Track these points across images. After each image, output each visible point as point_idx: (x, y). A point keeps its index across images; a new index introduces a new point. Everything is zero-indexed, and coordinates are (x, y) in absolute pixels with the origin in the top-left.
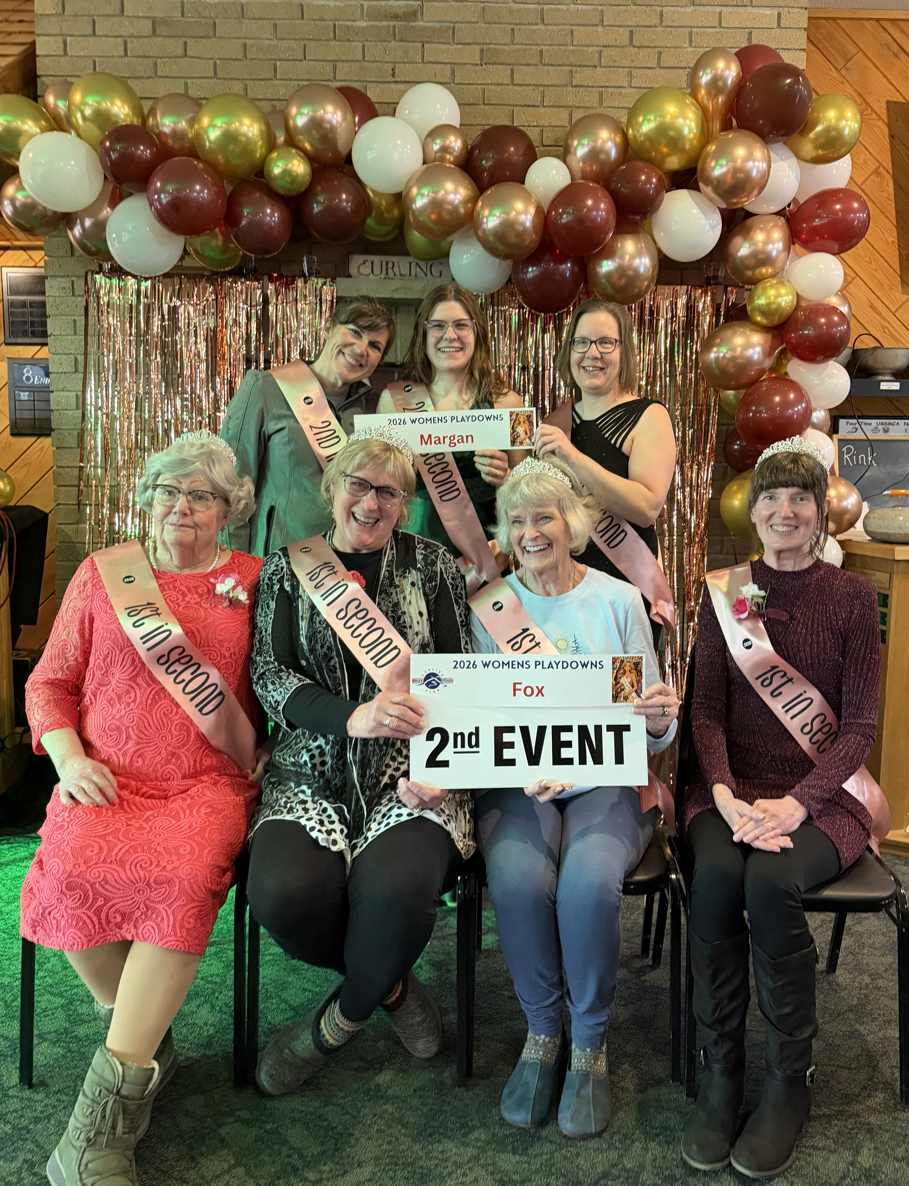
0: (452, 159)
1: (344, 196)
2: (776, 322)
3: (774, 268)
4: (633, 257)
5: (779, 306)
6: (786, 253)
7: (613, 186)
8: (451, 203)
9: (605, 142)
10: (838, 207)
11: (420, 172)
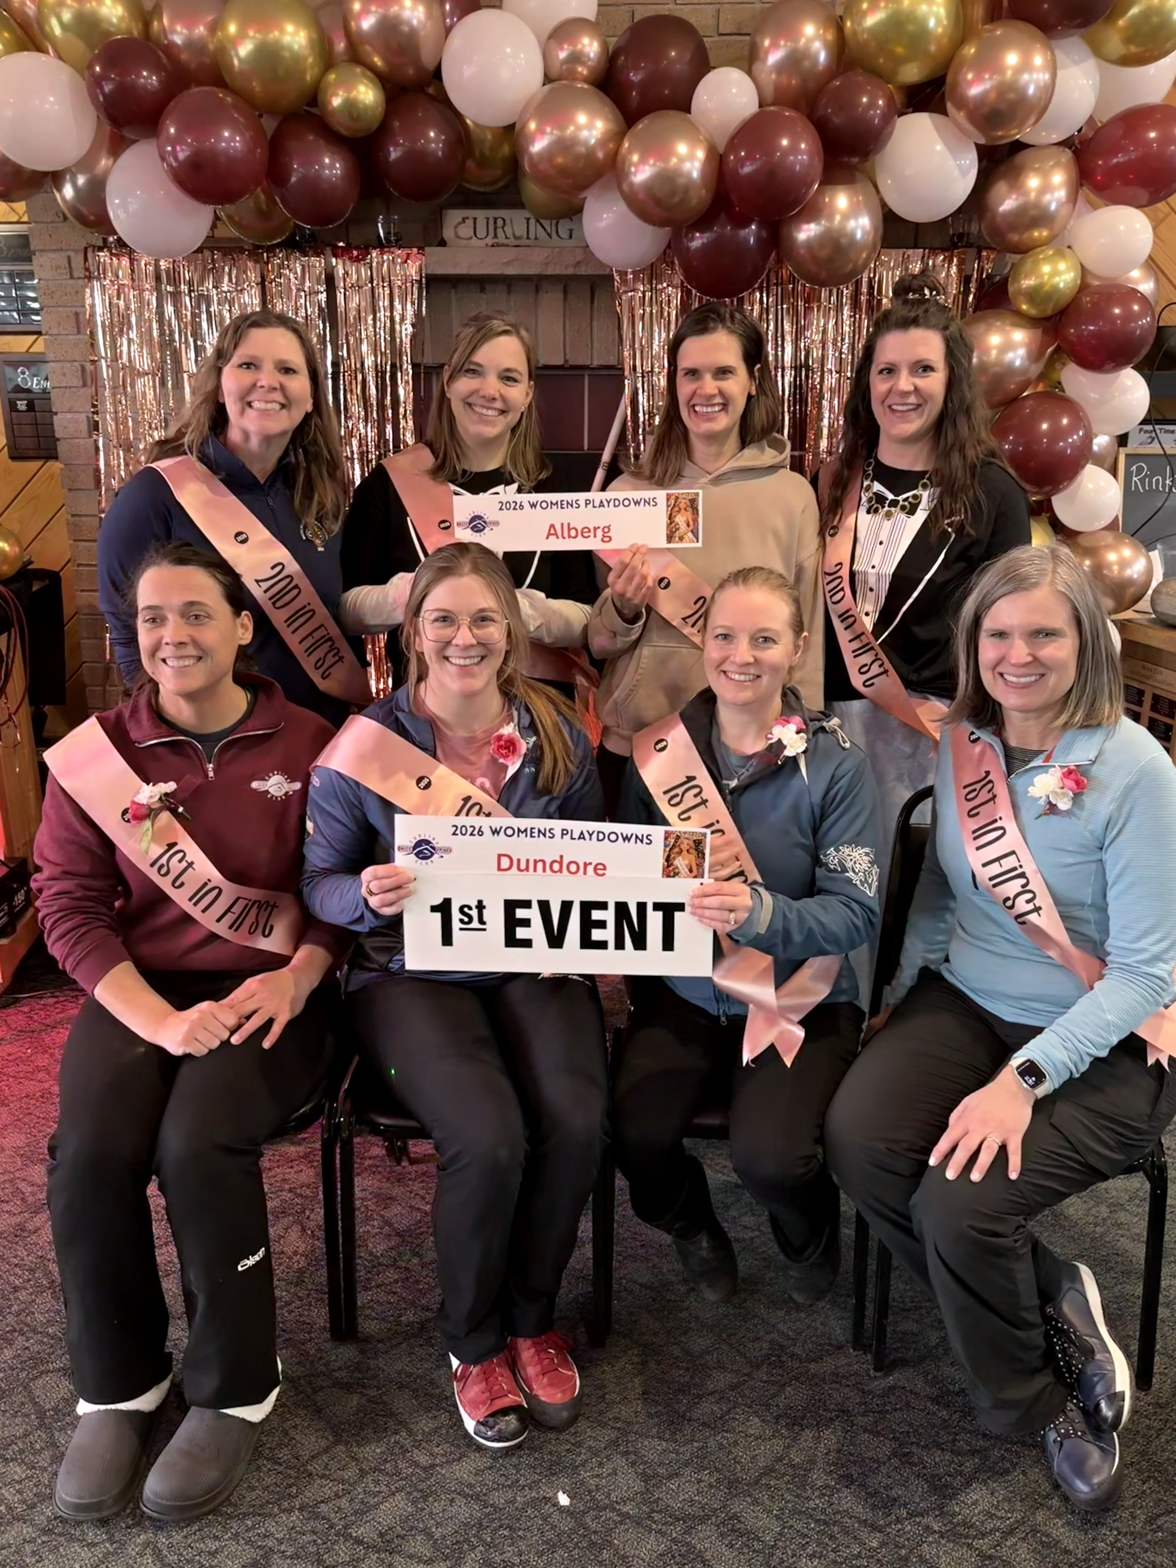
0: (585, 72)
1: (432, 134)
2: (1049, 312)
3: (1051, 229)
4: (846, 217)
5: (1055, 288)
6: (1071, 205)
7: (820, 112)
8: (586, 144)
9: (810, 41)
10: (1152, 135)
11: (540, 96)
